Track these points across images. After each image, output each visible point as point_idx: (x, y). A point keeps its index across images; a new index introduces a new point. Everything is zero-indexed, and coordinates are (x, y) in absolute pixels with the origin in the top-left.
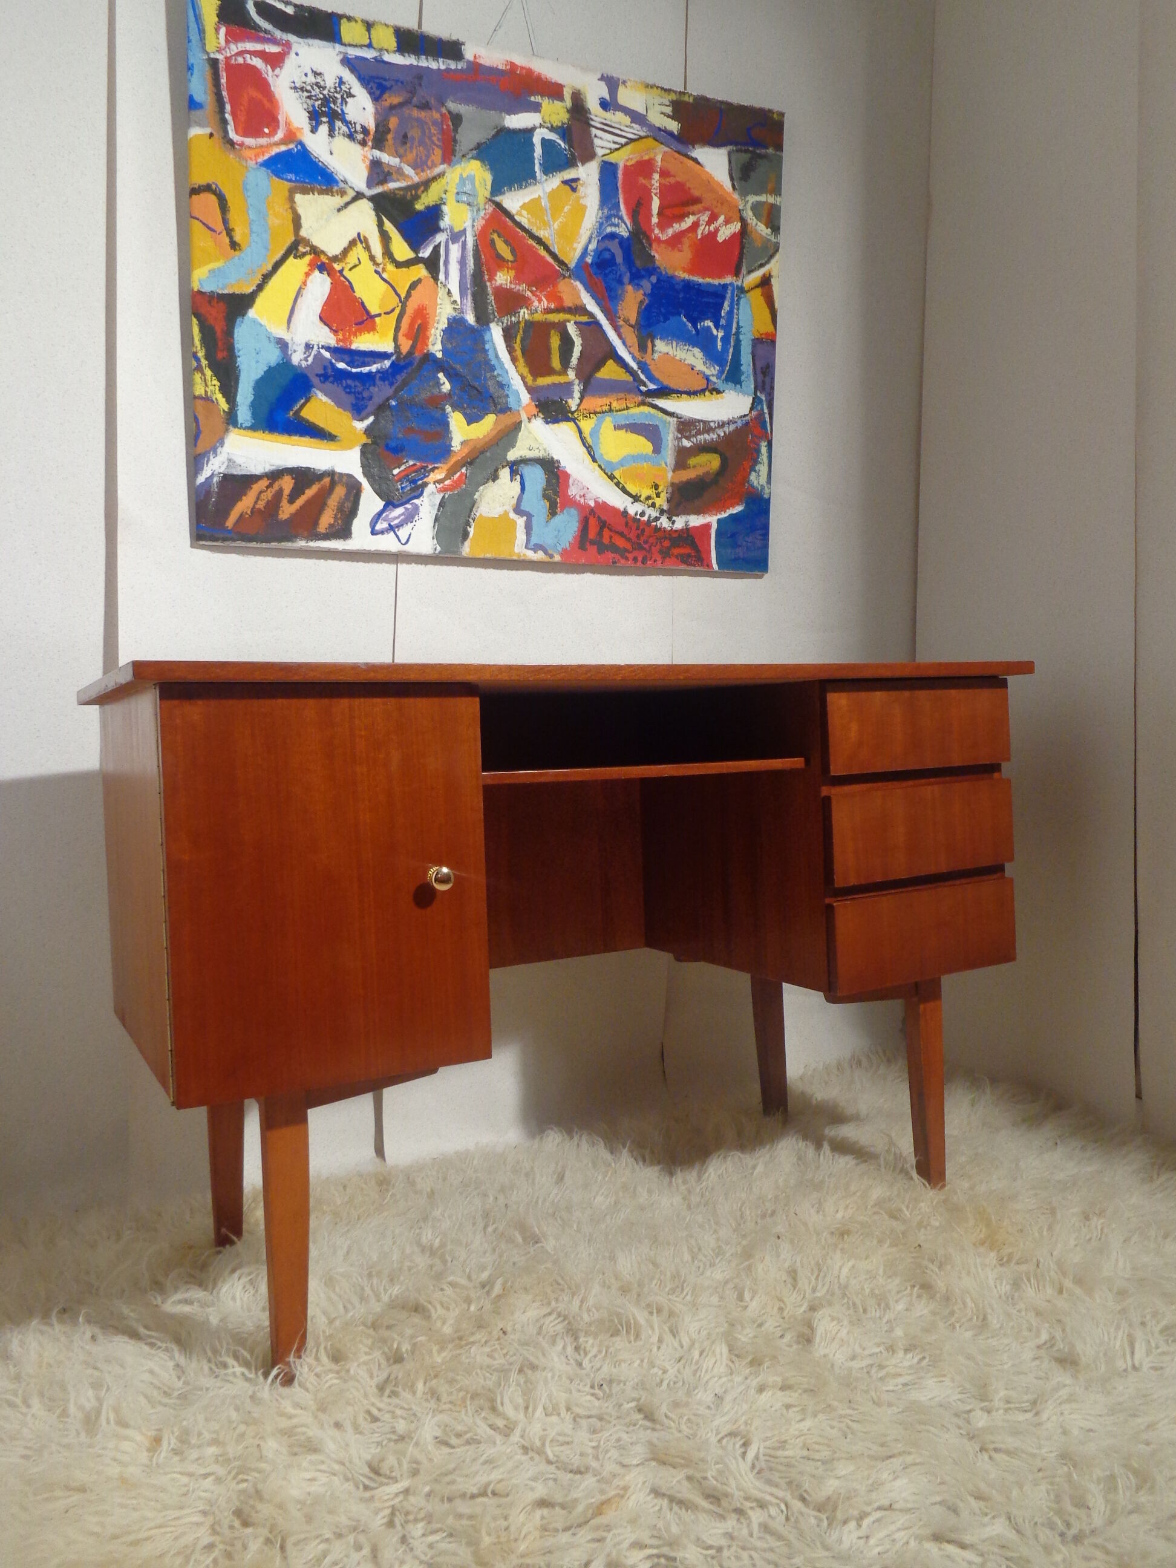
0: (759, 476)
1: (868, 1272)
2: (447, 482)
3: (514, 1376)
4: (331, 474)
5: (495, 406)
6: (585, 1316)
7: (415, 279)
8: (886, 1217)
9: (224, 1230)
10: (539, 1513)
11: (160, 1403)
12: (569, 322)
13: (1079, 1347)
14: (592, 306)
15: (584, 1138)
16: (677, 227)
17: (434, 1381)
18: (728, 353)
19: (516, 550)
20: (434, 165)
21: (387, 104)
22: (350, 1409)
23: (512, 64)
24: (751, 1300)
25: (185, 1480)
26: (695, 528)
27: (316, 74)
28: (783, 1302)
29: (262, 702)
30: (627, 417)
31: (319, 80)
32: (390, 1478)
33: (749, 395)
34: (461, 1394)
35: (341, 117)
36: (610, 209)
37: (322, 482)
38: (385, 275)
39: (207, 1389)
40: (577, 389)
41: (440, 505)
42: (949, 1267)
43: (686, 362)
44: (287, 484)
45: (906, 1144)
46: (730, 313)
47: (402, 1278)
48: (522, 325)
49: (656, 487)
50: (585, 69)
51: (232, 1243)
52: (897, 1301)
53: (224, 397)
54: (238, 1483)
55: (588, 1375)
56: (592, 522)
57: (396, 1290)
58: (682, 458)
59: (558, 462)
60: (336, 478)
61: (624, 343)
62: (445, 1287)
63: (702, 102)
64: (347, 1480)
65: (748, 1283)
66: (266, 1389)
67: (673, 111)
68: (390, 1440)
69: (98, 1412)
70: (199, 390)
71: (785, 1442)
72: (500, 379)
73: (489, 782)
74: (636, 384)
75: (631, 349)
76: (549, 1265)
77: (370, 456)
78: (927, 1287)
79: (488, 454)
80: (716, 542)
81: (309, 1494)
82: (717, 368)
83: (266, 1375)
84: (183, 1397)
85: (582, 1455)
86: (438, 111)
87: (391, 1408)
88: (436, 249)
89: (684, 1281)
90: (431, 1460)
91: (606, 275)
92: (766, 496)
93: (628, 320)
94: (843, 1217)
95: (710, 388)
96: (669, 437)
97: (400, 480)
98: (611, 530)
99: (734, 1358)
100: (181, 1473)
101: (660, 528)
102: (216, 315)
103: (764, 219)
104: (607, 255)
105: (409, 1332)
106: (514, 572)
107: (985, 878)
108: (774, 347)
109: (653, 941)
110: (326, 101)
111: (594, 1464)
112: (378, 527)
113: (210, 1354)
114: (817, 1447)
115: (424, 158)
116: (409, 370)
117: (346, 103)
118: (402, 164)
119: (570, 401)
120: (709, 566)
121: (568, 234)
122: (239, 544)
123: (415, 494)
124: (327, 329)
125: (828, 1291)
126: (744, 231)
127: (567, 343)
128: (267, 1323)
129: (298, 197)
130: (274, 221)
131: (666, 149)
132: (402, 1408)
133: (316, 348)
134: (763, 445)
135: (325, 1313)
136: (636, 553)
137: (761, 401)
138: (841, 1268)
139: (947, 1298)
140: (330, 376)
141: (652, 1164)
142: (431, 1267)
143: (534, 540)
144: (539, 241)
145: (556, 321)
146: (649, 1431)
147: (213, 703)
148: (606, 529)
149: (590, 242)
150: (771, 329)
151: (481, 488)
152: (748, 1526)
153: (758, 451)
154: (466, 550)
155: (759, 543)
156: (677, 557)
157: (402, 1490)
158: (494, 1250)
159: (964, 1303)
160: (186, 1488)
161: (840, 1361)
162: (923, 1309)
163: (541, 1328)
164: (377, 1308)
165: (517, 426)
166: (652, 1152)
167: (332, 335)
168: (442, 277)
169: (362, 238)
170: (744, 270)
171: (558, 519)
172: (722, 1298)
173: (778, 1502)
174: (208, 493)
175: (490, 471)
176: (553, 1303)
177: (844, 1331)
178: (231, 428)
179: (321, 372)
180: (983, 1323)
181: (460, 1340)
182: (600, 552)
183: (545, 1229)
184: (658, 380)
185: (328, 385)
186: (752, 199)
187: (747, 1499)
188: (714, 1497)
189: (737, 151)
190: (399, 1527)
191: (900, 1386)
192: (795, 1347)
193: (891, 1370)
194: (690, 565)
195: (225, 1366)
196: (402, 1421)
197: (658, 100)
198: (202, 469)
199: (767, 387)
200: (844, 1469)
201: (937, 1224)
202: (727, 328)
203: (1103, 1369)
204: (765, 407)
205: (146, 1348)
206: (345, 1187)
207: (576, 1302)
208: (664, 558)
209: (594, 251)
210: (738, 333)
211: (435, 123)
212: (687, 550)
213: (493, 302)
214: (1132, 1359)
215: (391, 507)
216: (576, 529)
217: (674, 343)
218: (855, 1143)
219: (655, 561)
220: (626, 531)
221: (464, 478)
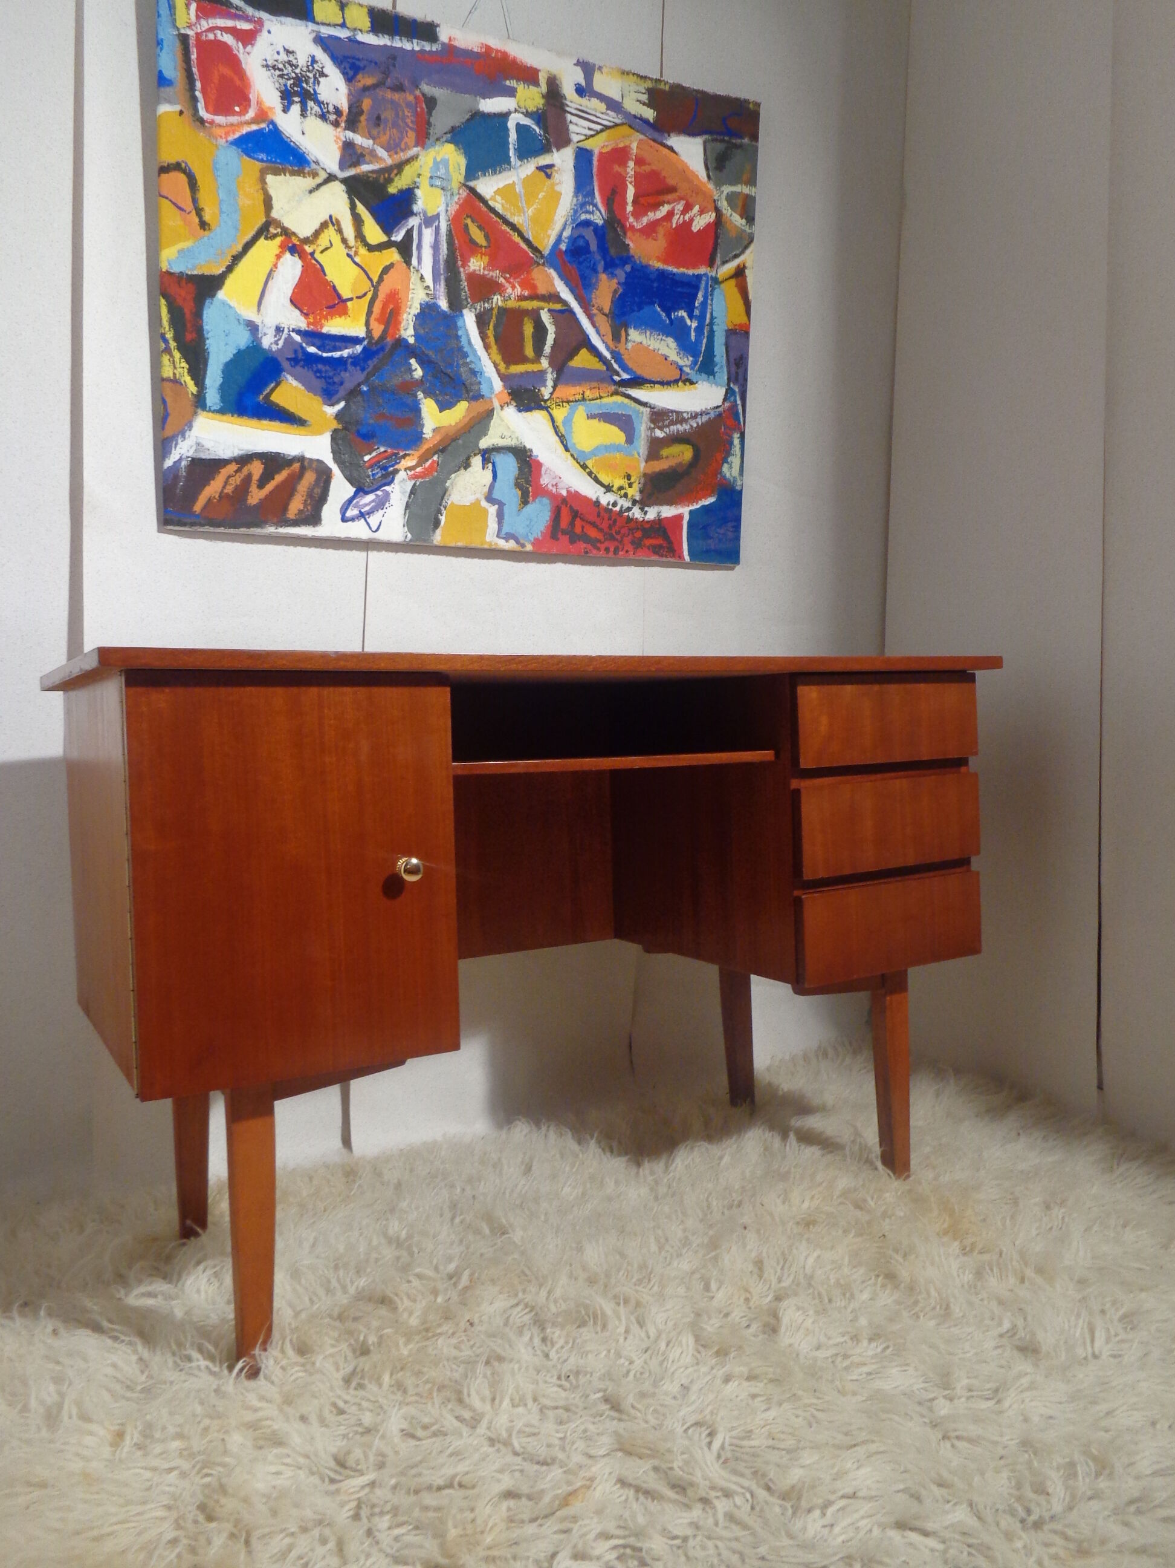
0: (731, 467)
1: (833, 1262)
2: (419, 469)
3: (480, 1368)
4: (301, 459)
5: (468, 392)
6: (553, 1308)
7: (388, 263)
8: (852, 1208)
9: (189, 1222)
10: (505, 1505)
11: (124, 1397)
12: (543, 309)
13: (1040, 1336)
14: (566, 294)
15: (552, 1128)
16: (652, 216)
17: (401, 1373)
18: (701, 343)
19: (488, 539)
20: (407, 148)
21: (360, 85)
22: (316, 1401)
23: (488, 48)
24: (718, 1289)
25: (148, 1474)
26: (666, 518)
27: (288, 52)
28: (750, 1293)
29: (230, 690)
30: (600, 407)
31: (291, 58)
32: (357, 1471)
33: (722, 386)
34: (428, 1386)
35: (314, 97)
36: (585, 196)
37: (292, 468)
38: (357, 259)
39: (172, 1383)
40: (550, 378)
41: (411, 493)
42: (913, 1257)
43: (660, 352)
44: (256, 469)
45: (871, 1135)
47: (369, 1270)
48: (495, 312)
49: (629, 477)
50: (560, 53)
51: (196, 1235)
52: (861, 1291)
53: (192, 379)
54: (202, 1478)
55: (554, 1366)
56: (565, 511)
57: (362, 1282)
58: (655, 448)
59: (531, 451)
60: (306, 463)
61: (598, 332)
62: (411, 1278)
63: (678, 90)
64: (312, 1473)
65: (715, 1273)
66: (230, 1382)
67: (649, 99)
68: (356, 1433)
69: (60, 1406)
70: (167, 372)
71: (751, 1431)
72: (472, 366)
73: (459, 772)
74: (609, 373)
75: (604, 338)
76: (516, 1256)
77: (340, 442)
78: (891, 1277)
79: (460, 442)
80: (688, 533)
81: (274, 1487)
82: (691, 359)
83: (231, 1368)
84: (146, 1390)
85: (549, 1446)
86: (411, 92)
87: (357, 1400)
88: (409, 233)
89: (651, 1273)
90: (397, 1453)
91: (580, 263)
92: (738, 488)
93: (602, 309)
94: (809, 1208)
95: (683, 378)
96: (643, 427)
97: (371, 467)
98: (582, 520)
99: (701, 1349)
100: (146, 1468)
101: (632, 519)
102: (185, 296)
103: (739, 209)
104: (581, 242)
105: (375, 1324)
106: (485, 561)
107: (952, 871)
108: (748, 338)
109: (621, 932)
110: (298, 80)
111: (561, 1456)
112: (349, 514)
113: (174, 1347)
114: (782, 1436)
115: (397, 141)
116: (381, 355)
117: (319, 83)
118: (375, 146)
119: (543, 389)
120: (681, 557)
121: (543, 220)
122: (207, 529)
123: (384, 481)
124: (297, 312)
125: (793, 1281)
126: (719, 220)
127: (540, 331)
128: (232, 1316)
129: (270, 179)
130: (244, 201)
131: (642, 137)
132: (368, 1400)
133: (286, 331)
134: (736, 436)
135: (291, 1305)
136: (607, 544)
137: (733, 393)
138: (806, 1258)
139: (911, 1289)
140: (301, 360)
141: (619, 1155)
142: (398, 1258)
143: (506, 529)
144: (513, 227)
145: (530, 308)
146: (615, 1422)
147: (180, 691)
148: (578, 519)
149: (564, 229)
150: (743, 319)
151: (453, 476)
152: (714, 1515)
153: (731, 443)
154: (438, 538)
155: (730, 535)
156: (649, 547)
157: (368, 1482)
158: (461, 1241)
159: (928, 1294)
160: (150, 1483)
161: (805, 1351)
162: (887, 1298)
163: (508, 1318)
164: (344, 1300)
165: (490, 414)
166: (620, 1143)
167: (302, 318)
168: (414, 261)
169: (334, 220)
170: (718, 261)
171: (530, 508)
172: (688, 1289)
173: (743, 1491)
174: (176, 477)
175: (463, 458)
176: (520, 1295)
177: (810, 1321)
178: (199, 411)
179: (291, 355)
180: (946, 1312)
181: (426, 1331)
182: (572, 541)
183: (512, 1219)
184: (631, 369)
185: (298, 369)
186: (727, 189)
187: (713, 1488)
188: (680, 1487)
189: (713, 140)
190: (365, 1520)
191: (864, 1376)
192: (761, 1337)
193: (856, 1359)
194: (662, 556)
195: (189, 1359)
196: (368, 1414)
197: (634, 87)
198: (170, 453)
199: (741, 377)
200: (808, 1458)
201: (902, 1214)
202: (701, 318)
203: (1063, 1358)
204: (738, 398)
205: (109, 1342)
206: (311, 1178)
207: (543, 1293)
208: (636, 549)
209: (569, 238)
210: (711, 324)
211: (408, 105)
212: (659, 541)
213: (466, 288)
214: (1092, 1347)
215: (361, 494)
216: (548, 518)
217: (648, 333)
218: (821, 1133)
219: (627, 552)
220: (598, 521)
221: (436, 465)
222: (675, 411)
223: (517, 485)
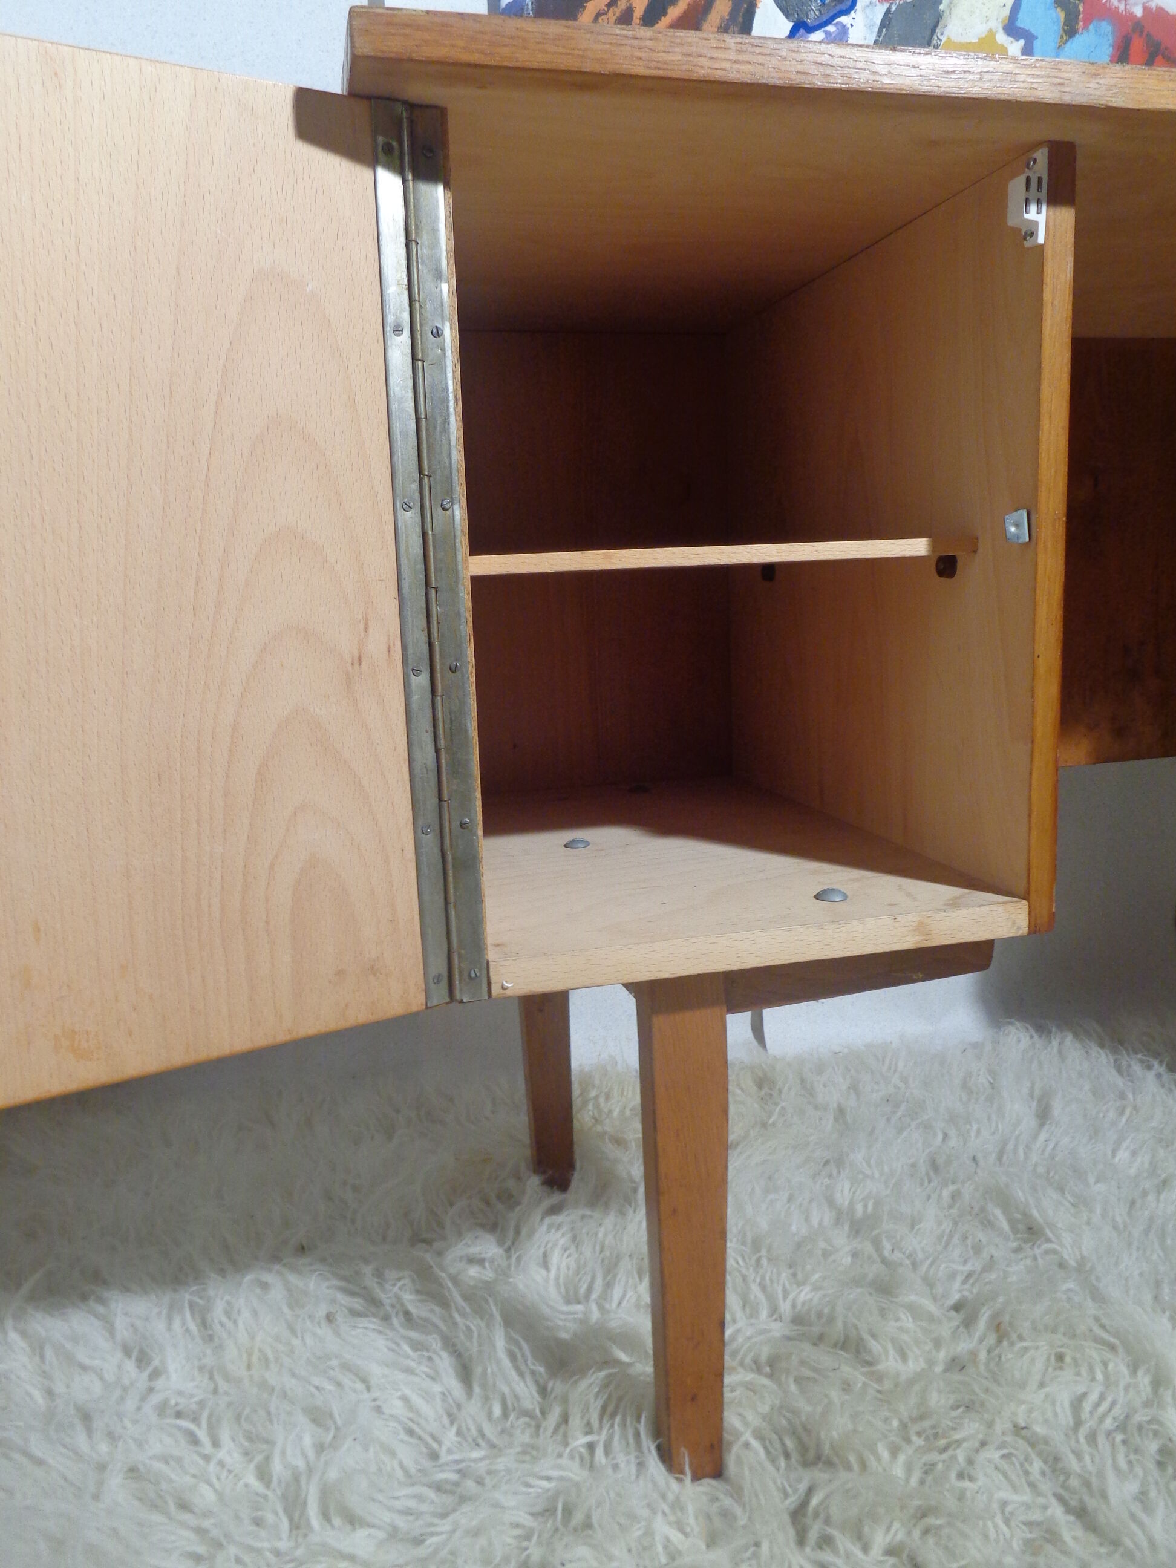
41: (883, 25)
56: (1137, 45)
57: (804, 1295)
98: (1166, 58)
123: (843, 7)
148: (1159, 57)
171: (1078, 42)
183: (1050, 1212)
215: (802, 31)
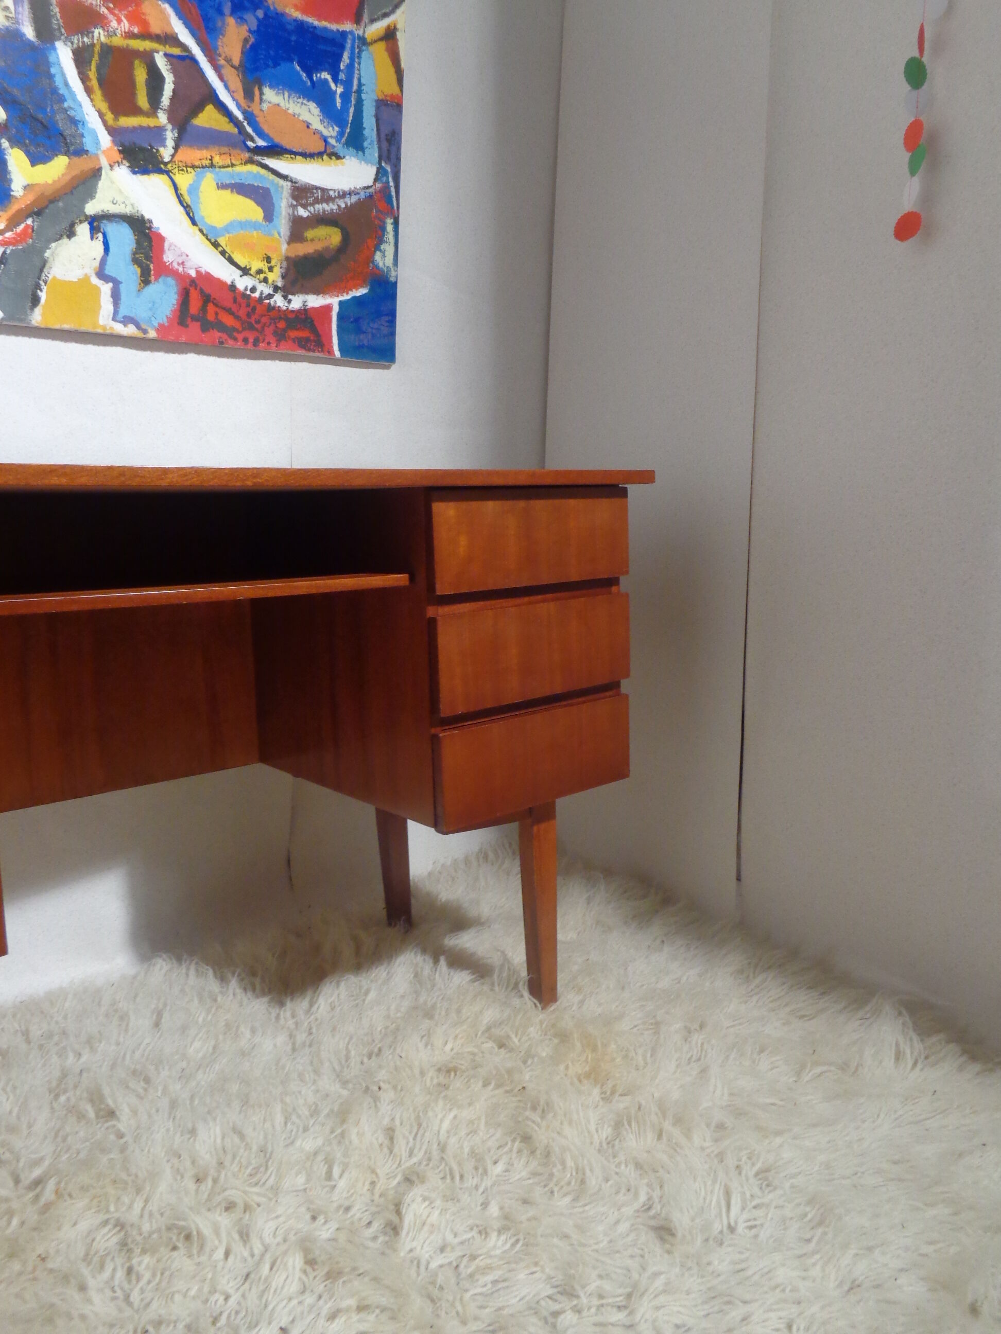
0: (384, 256)
1: (469, 1124)
2: (8, 235)
5: (66, 144)
12: (158, 52)
13: (676, 1212)
14: (185, 37)
15: (194, 965)
18: (348, 112)
19: (101, 322)
24: (341, 1177)
26: (314, 309)
28: (376, 1174)
30: (232, 176)
33: (372, 164)
40: (170, 136)
42: (551, 1115)
43: (301, 118)
45: (518, 956)
46: (350, 67)
48: (97, 49)
49: (268, 259)
52: (495, 1163)
55: (131, 1318)
56: (194, 295)
58: (298, 229)
59: (150, 221)
61: (227, 87)
65: (339, 1155)
72: (71, 113)
74: (242, 138)
75: (235, 95)
78: (527, 1139)
79: (61, 204)
80: (338, 326)
82: (337, 129)
89: (270, 1158)
92: (393, 279)
93: (231, 60)
94: (452, 1050)
95: (328, 151)
96: (283, 204)
98: (216, 305)
99: (309, 1269)
101: (274, 308)
106: (99, 348)
107: (602, 695)
108: (400, 112)
109: (265, 757)
119: (162, 150)
120: (330, 352)
125: (426, 1152)
127: (155, 81)
134: (389, 222)
136: (247, 334)
137: (385, 173)
138: (442, 1121)
139: (548, 1154)
141: (263, 994)
143: (123, 312)
145: (141, 49)
148: (210, 304)
150: (395, 90)
151: (53, 245)
153: (383, 229)
154: (37, 317)
155: (385, 330)
156: (294, 340)
158: (57, 1133)
159: (563, 1163)
161: (427, 1256)
162: (522, 1170)
163: (92, 1243)
165: (96, 173)
166: (264, 979)
170: (366, 18)
171: (153, 288)
172: (308, 1178)
175: (65, 225)
176: (112, 1207)
177: (436, 1213)
180: (581, 1187)
182: (204, 329)
184: (268, 136)
191: (489, 1287)
192: (381, 1239)
193: (482, 1261)
194: (309, 350)
199: (393, 156)
201: (544, 1054)
202: (348, 84)
203: (699, 1240)
204: (390, 179)
207: (138, 1205)
208: (278, 341)
210: (359, 91)
212: (305, 334)
213: (58, 15)
214: (728, 1217)
216: (175, 302)
217: (286, 94)
218: (473, 954)
219: (269, 343)
220: (234, 308)
221: (30, 231)
222: (320, 188)
223: (135, 261)
